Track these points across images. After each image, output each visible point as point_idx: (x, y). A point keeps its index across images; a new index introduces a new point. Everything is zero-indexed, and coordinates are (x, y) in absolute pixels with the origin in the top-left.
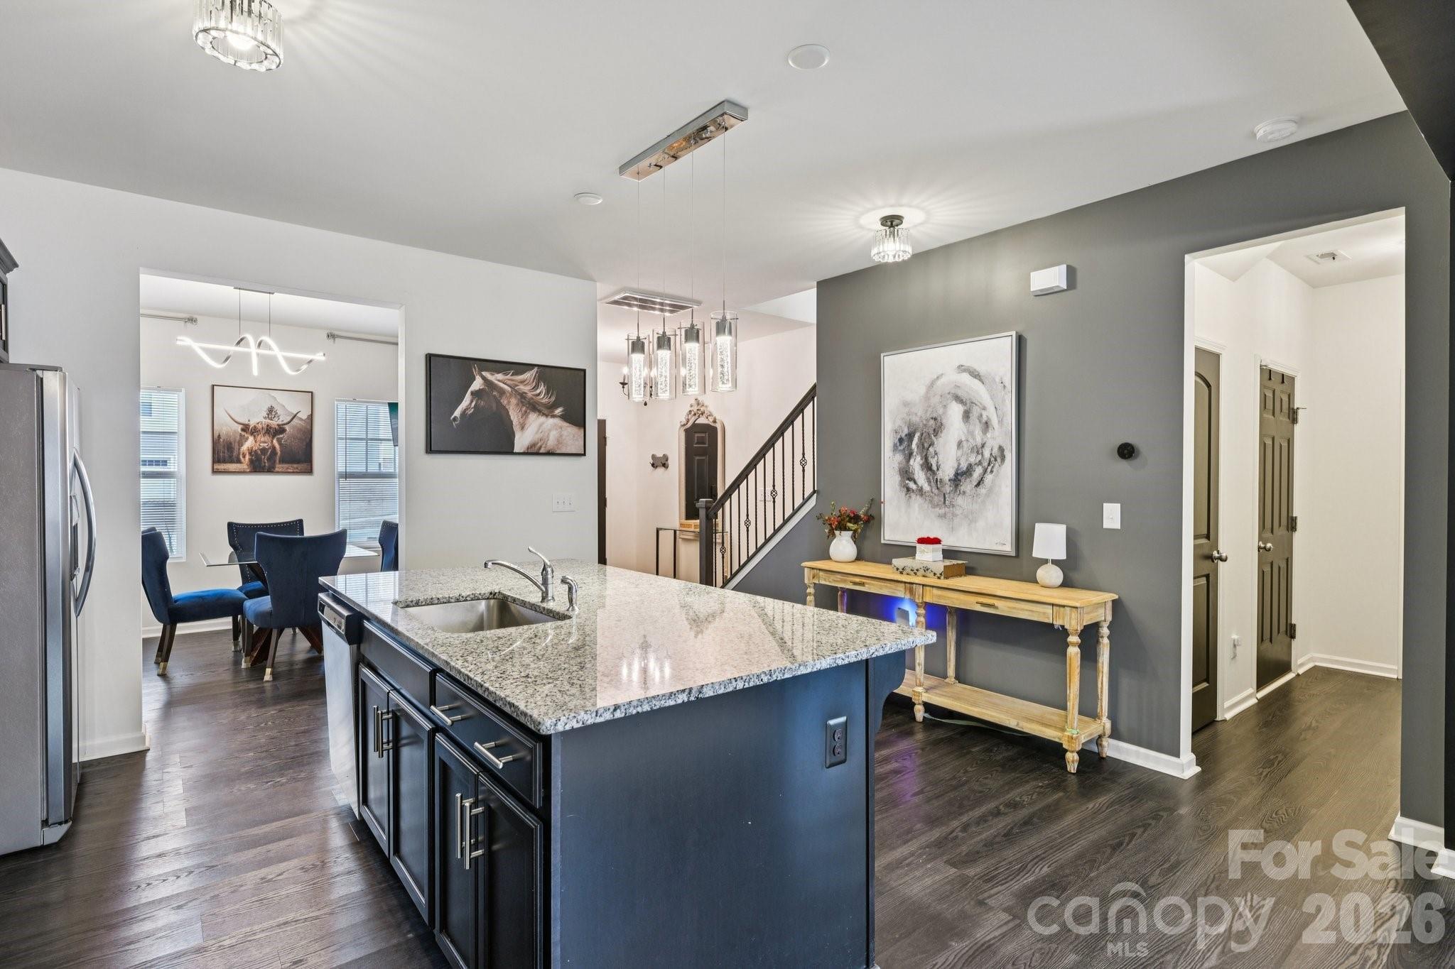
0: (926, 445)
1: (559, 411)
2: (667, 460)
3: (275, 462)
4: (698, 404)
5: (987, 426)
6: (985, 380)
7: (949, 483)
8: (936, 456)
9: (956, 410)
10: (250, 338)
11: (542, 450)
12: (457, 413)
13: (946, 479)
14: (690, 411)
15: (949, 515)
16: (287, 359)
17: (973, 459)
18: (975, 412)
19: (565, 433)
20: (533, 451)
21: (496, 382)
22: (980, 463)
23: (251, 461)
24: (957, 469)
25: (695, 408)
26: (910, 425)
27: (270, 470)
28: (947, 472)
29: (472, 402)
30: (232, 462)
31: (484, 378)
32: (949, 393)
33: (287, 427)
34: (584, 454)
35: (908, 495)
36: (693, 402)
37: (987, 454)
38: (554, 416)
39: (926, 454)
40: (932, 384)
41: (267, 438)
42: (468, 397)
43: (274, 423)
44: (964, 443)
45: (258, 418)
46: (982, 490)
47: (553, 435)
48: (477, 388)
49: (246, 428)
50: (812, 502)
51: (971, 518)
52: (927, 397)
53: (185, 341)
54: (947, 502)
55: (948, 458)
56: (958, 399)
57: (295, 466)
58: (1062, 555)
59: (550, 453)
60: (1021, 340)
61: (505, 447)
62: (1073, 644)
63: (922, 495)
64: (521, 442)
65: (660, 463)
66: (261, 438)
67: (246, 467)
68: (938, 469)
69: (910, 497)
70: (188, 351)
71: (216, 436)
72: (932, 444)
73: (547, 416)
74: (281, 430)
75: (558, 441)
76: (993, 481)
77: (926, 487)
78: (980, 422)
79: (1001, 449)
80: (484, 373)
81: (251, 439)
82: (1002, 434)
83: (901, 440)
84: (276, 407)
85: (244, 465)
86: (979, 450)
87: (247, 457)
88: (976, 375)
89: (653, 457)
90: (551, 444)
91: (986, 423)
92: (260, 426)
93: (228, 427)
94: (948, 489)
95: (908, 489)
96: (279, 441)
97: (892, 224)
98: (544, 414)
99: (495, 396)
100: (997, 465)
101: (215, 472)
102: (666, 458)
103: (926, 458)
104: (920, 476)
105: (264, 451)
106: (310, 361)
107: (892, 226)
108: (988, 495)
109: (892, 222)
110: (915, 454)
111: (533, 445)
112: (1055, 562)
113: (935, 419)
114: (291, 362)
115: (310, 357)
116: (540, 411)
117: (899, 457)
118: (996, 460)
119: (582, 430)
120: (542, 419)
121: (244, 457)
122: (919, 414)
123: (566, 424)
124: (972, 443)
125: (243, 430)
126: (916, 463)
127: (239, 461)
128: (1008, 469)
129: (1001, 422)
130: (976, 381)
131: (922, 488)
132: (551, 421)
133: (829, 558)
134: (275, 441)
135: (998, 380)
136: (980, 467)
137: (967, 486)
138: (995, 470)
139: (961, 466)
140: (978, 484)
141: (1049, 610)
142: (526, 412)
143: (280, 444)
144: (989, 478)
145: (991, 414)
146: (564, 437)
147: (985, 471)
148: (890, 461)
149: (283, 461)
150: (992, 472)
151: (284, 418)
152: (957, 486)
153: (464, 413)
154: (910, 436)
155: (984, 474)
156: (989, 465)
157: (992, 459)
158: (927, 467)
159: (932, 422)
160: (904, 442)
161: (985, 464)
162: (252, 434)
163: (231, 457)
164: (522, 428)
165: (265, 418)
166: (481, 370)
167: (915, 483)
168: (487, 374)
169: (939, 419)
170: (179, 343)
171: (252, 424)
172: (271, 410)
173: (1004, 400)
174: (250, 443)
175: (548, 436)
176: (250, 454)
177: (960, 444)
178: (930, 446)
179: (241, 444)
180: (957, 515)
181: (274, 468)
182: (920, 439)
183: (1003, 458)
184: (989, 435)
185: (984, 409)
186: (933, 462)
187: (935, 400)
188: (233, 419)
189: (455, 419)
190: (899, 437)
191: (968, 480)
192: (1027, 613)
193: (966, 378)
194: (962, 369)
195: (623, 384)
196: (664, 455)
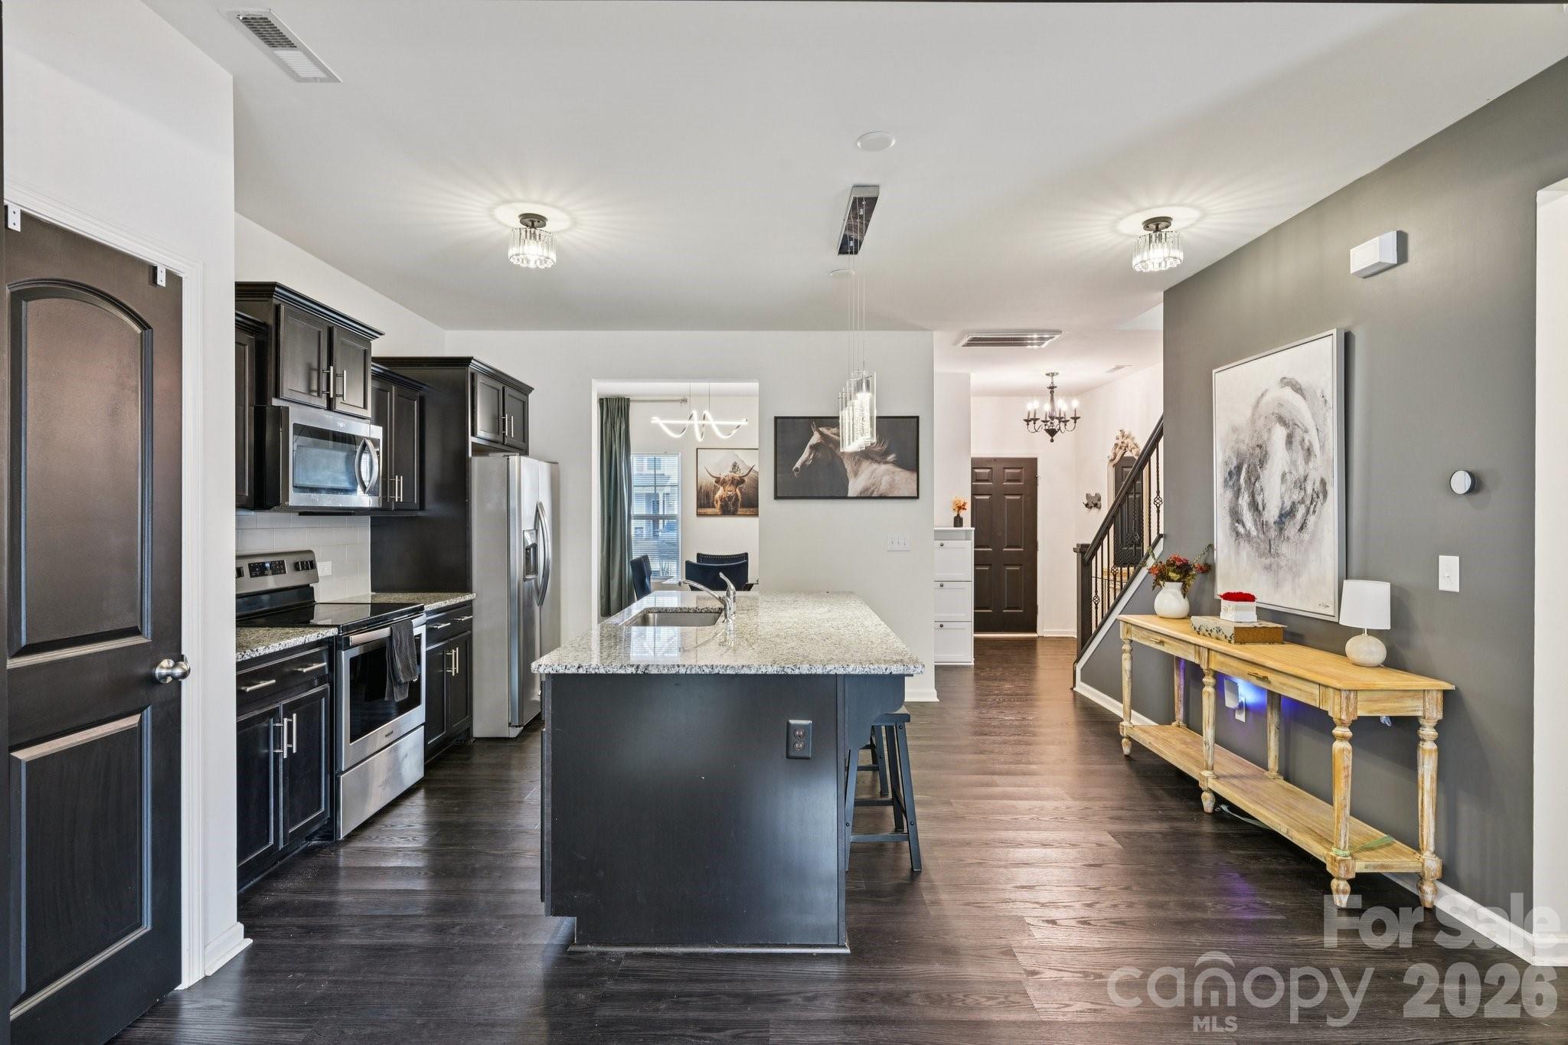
0: (1253, 479)
1: (891, 457)
2: (1099, 500)
3: (737, 506)
4: (1123, 436)
5: (1309, 452)
6: (1307, 396)
7: (1274, 526)
8: (1262, 493)
9: (1280, 433)
10: (695, 413)
11: (875, 494)
12: (798, 465)
13: (1271, 521)
14: (1116, 445)
15: (1274, 566)
16: (719, 426)
17: (1296, 496)
18: (1298, 434)
19: (897, 478)
20: (865, 496)
21: (832, 436)
22: (1302, 502)
23: (722, 506)
24: (1282, 509)
25: (1119, 442)
26: (1239, 454)
27: (734, 513)
28: (1272, 514)
29: (810, 454)
30: (709, 507)
31: (821, 433)
32: (1273, 414)
33: (746, 479)
34: (917, 497)
35: (1237, 541)
36: (1119, 434)
37: (1309, 491)
38: (886, 463)
39: (1253, 492)
40: (1258, 403)
41: (732, 488)
42: (807, 450)
43: (737, 476)
44: (1288, 476)
45: (726, 473)
46: (1306, 536)
47: (886, 480)
48: (815, 442)
49: (718, 480)
51: (1295, 570)
52: (1253, 421)
53: (656, 420)
54: (1272, 550)
55: (1274, 495)
56: (1282, 421)
57: (752, 509)
58: (1386, 625)
59: (882, 497)
60: (1348, 340)
61: (839, 493)
62: (1343, 738)
63: (1249, 542)
64: (854, 488)
65: (1093, 503)
66: (728, 488)
67: (718, 511)
68: (1264, 509)
69: (1239, 543)
70: (657, 426)
71: (699, 487)
72: (1258, 478)
73: (879, 463)
74: (741, 481)
75: (890, 484)
76: (1316, 524)
77: (1254, 533)
78: (1302, 449)
79: (1323, 483)
80: (821, 429)
81: (721, 488)
82: (1326, 465)
83: (1230, 473)
84: (738, 463)
85: (717, 510)
86: (1301, 484)
87: (719, 503)
88: (1298, 389)
89: (1088, 496)
90: (883, 488)
91: (1309, 449)
92: (727, 478)
93: (708, 481)
94: (1273, 533)
95: (1238, 534)
96: (740, 490)
97: (1157, 227)
98: (876, 461)
99: (830, 448)
100: (1319, 503)
101: (699, 515)
102: (1097, 497)
103: (1253, 495)
104: (1247, 516)
105: (730, 498)
106: (738, 427)
107: (1157, 230)
108: (1311, 542)
109: (1157, 225)
110: (1243, 490)
111: (866, 490)
112: (1374, 633)
113: (1260, 447)
114: (722, 428)
115: (737, 423)
116: (872, 459)
117: (1229, 494)
118: (1318, 497)
119: (915, 475)
120: (875, 466)
121: (717, 503)
122: (1246, 441)
123: (899, 469)
124: (1295, 475)
125: (716, 482)
126: (1244, 501)
127: (714, 507)
128: (1331, 509)
129: (1322, 447)
130: (1298, 396)
131: (1249, 532)
132: (883, 467)
133: (1153, 613)
134: (737, 490)
135: (1319, 394)
136: (1303, 506)
137: (1291, 529)
138: (1317, 509)
139: (1285, 506)
140: (1301, 528)
141: (1315, 690)
142: (859, 460)
143: (741, 492)
144: (1312, 519)
145: (1312, 437)
146: (896, 482)
147: (1308, 511)
148: (1221, 497)
149: (743, 506)
150: (1314, 512)
151: (744, 472)
152: (1281, 530)
153: (803, 465)
154: (1239, 468)
155: (1307, 514)
156: (1311, 503)
157: (1315, 496)
158: (1254, 506)
159: (1258, 450)
160: (1233, 474)
161: (1308, 502)
162: (722, 485)
163: (708, 503)
164: (856, 474)
165: (731, 472)
166: (818, 426)
167: (1244, 526)
168: (823, 430)
169: (1264, 446)
170: (652, 422)
171: (722, 477)
172: (735, 466)
173: (1325, 419)
174: (720, 492)
175: (880, 482)
176: (721, 500)
177: (1284, 475)
178: (1256, 480)
179: (715, 493)
180: (1282, 567)
181: (737, 511)
182: (1248, 472)
183: (1325, 494)
184: (1311, 465)
185: (1306, 431)
186: (1259, 499)
187: (1261, 422)
188: (711, 475)
189: (797, 470)
190: (1229, 470)
191: (1292, 523)
192: (1296, 691)
193: (1288, 393)
194: (1286, 382)
195: (1028, 421)
196: (1096, 494)
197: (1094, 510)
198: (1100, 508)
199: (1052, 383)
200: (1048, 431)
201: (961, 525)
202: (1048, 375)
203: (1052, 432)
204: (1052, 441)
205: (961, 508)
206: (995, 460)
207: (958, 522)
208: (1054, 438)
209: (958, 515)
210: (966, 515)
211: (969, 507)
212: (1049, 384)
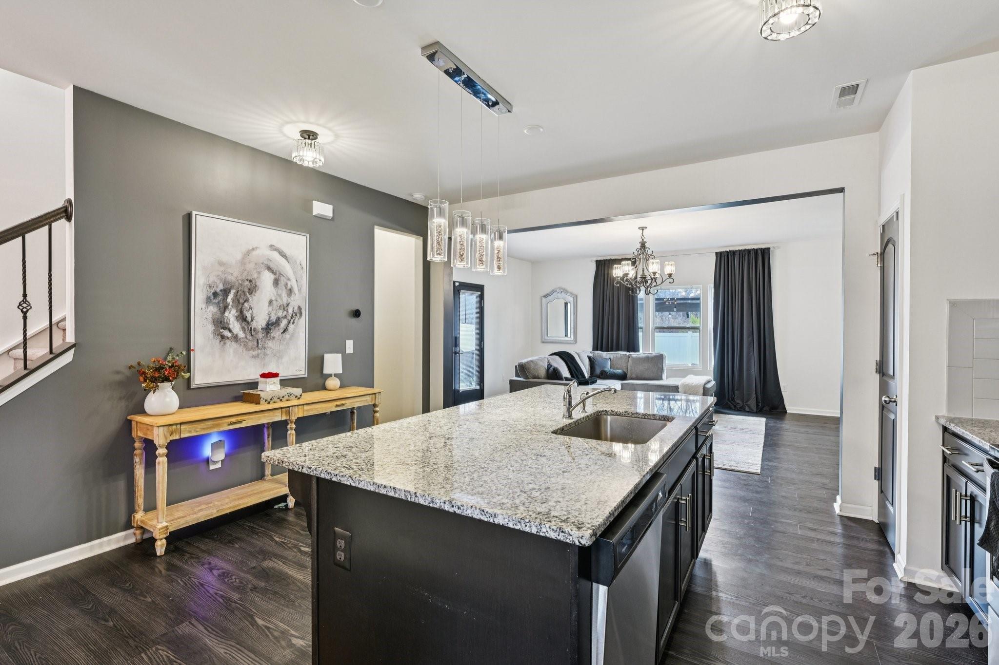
0: (241, 301)
5: (290, 292)
6: (290, 261)
7: (262, 331)
8: (251, 310)
9: (267, 279)
13: (260, 328)
15: (262, 355)
17: (281, 314)
18: (283, 280)
22: (285, 317)
24: (269, 321)
26: (223, 282)
28: (260, 322)
32: (263, 263)
35: (222, 343)
37: (290, 311)
39: (241, 308)
40: (248, 253)
44: (274, 302)
46: (287, 336)
50: (68, 357)
51: (279, 356)
52: (243, 262)
54: (259, 345)
55: (260, 313)
56: (269, 269)
58: (340, 371)
63: (237, 341)
68: (252, 321)
69: (225, 343)
72: (247, 300)
76: (294, 329)
77: (241, 335)
78: (286, 288)
79: (300, 308)
82: (300, 299)
83: (215, 294)
86: (285, 308)
88: (284, 256)
91: (290, 290)
94: (260, 335)
95: (223, 337)
97: (309, 137)
100: (297, 319)
103: (241, 311)
108: (290, 339)
110: (230, 307)
112: (336, 375)
113: (250, 281)
117: (213, 309)
118: (296, 315)
122: (235, 274)
124: (280, 302)
126: (231, 315)
128: (303, 323)
129: (300, 290)
130: (284, 260)
131: (237, 335)
135: (298, 263)
136: (286, 320)
137: (276, 333)
138: (296, 322)
139: (271, 319)
140: (284, 331)
144: (291, 327)
145: (293, 283)
147: (289, 322)
150: (293, 323)
152: (268, 333)
154: (226, 292)
155: (288, 324)
156: (292, 318)
157: (294, 315)
158: (242, 318)
159: (247, 283)
160: (218, 297)
161: (289, 318)
167: (230, 331)
169: (254, 281)
173: (302, 277)
177: (270, 302)
178: (245, 302)
180: (267, 355)
182: (236, 295)
183: (301, 314)
184: (292, 298)
185: (289, 280)
186: (248, 315)
187: (249, 266)
190: (213, 291)
191: (277, 329)
192: (358, 403)
193: (276, 255)
194: (273, 247)
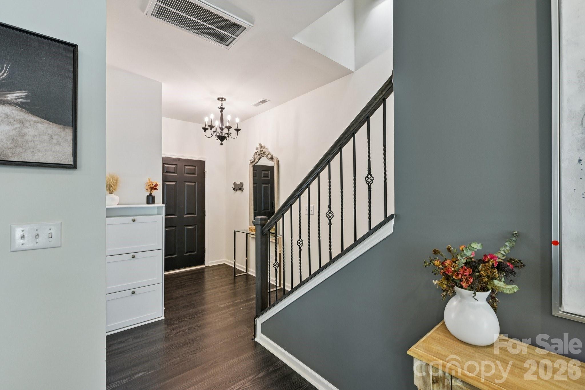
2: (242, 186)
4: (261, 147)
14: (256, 153)
25: (259, 150)
36: (258, 146)
50: (389, 229)
65: (238, 187)
89: (235, 184)
102: (242, 184)
195: (205, 129)
196: (241, 183)
197: (239, 192)
198: (243, 191)
199: (222, 105)
200: (219, 137)
201: (153, 202)
202: (219, 99)
203: (222, 138)
204: (222, 144)
205: (153, 188)
206: (179, 160)
207: (150, 200)
208: (223, 142)
209: (151, 195)
210: (158, 194)
211: (160, 187)
212: (220, 106)
